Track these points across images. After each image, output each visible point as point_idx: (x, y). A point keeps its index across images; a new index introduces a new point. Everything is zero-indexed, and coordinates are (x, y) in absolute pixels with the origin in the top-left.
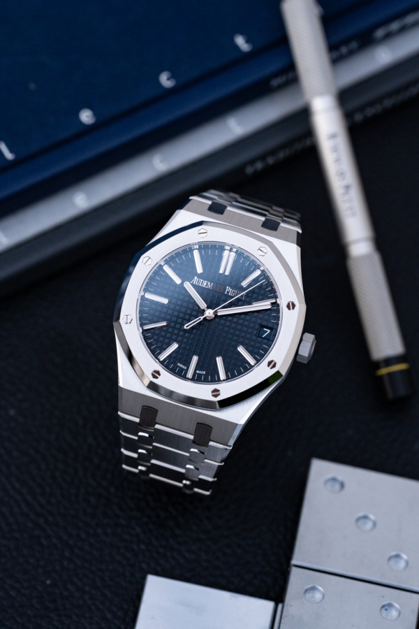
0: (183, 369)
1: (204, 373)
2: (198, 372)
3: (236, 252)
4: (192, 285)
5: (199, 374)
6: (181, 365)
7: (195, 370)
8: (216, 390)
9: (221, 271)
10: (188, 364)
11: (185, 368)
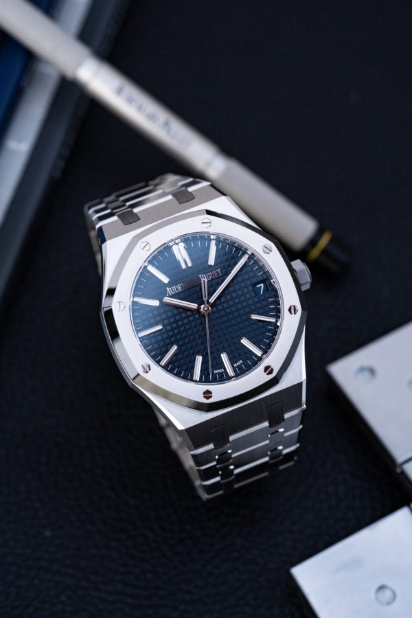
0: (222, 373)
1: (241, 362)
2: (235, 365)
3: (182, 241)
4: (170, 297)
5: (238, 367)
6: (217, 371)
7: (232, 365)
8: (267, 368)
9: (184, 267)
10: (222, 365)
11: (223, 370)
